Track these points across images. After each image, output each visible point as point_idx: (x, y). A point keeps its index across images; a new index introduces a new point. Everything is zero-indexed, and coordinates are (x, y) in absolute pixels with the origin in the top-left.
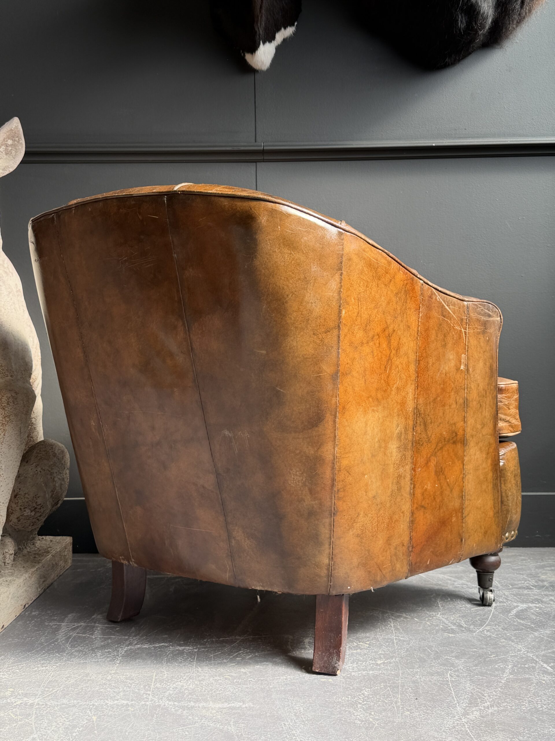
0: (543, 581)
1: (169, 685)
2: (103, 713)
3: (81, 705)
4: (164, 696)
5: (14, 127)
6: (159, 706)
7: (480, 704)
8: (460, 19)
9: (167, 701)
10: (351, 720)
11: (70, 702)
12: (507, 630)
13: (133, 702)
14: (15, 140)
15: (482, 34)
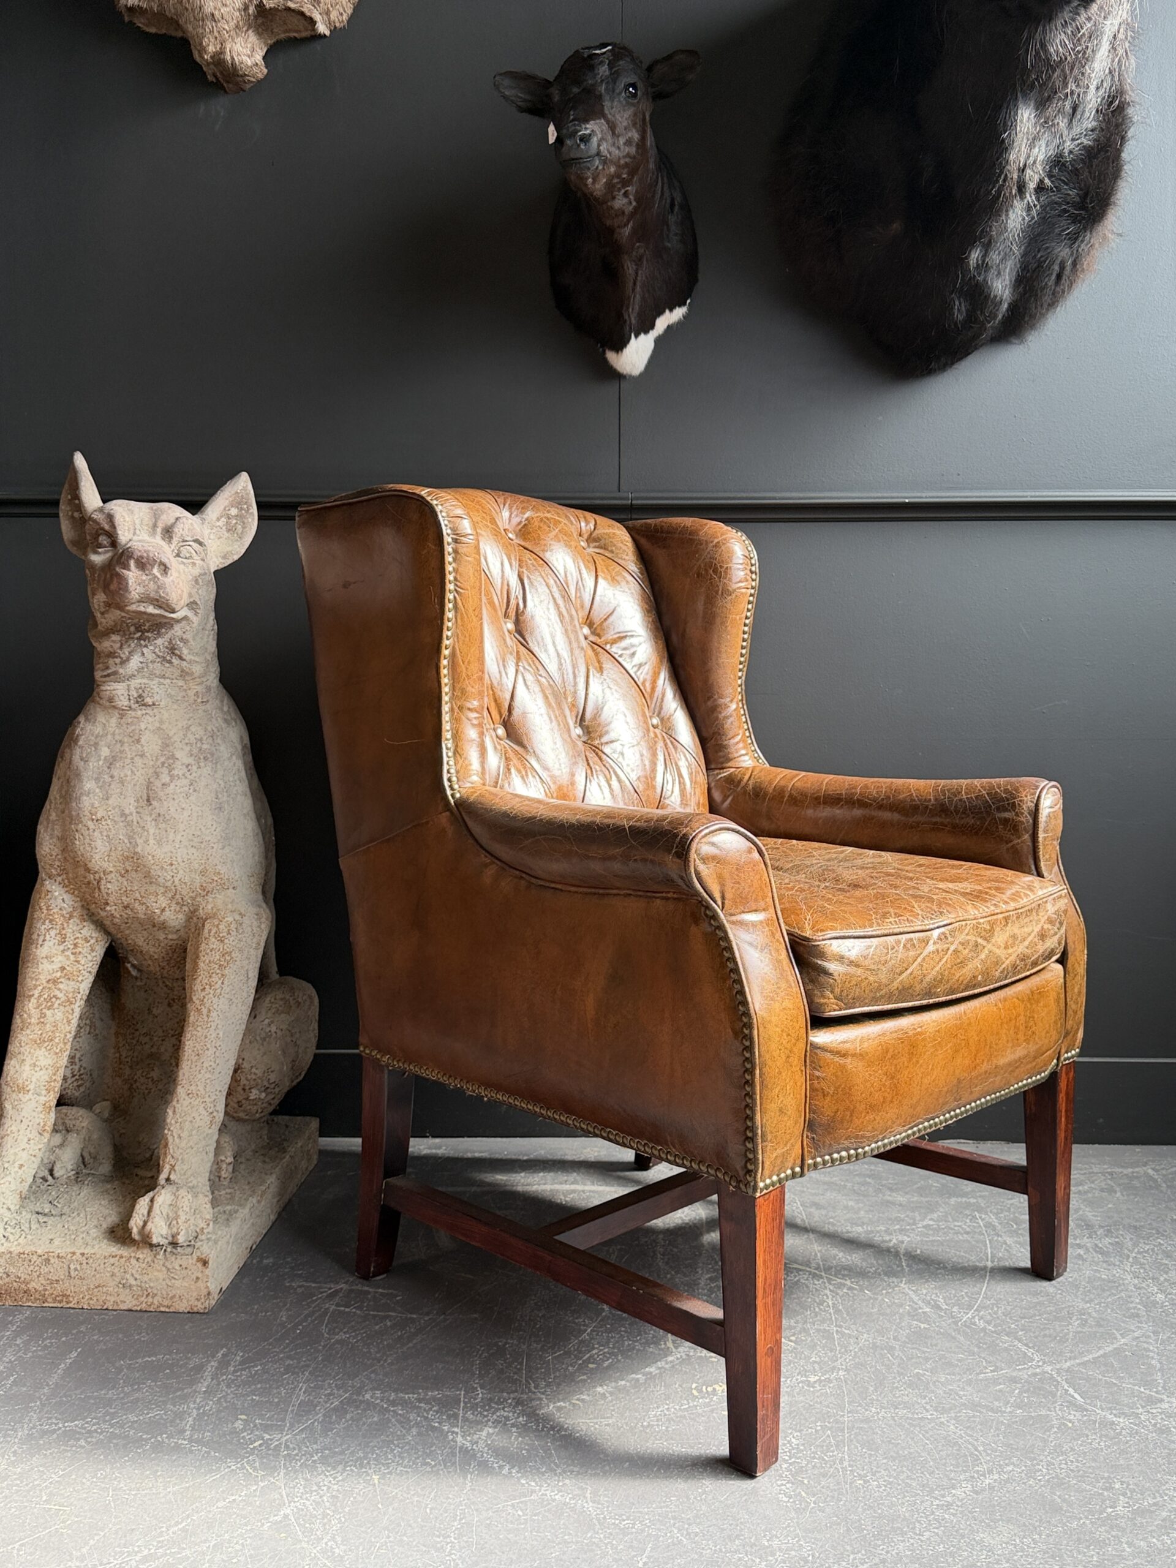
1: (487, 1416)
5: (240, 488)
8: (956, 307)
14: (242, 509)
15: (991, 327)
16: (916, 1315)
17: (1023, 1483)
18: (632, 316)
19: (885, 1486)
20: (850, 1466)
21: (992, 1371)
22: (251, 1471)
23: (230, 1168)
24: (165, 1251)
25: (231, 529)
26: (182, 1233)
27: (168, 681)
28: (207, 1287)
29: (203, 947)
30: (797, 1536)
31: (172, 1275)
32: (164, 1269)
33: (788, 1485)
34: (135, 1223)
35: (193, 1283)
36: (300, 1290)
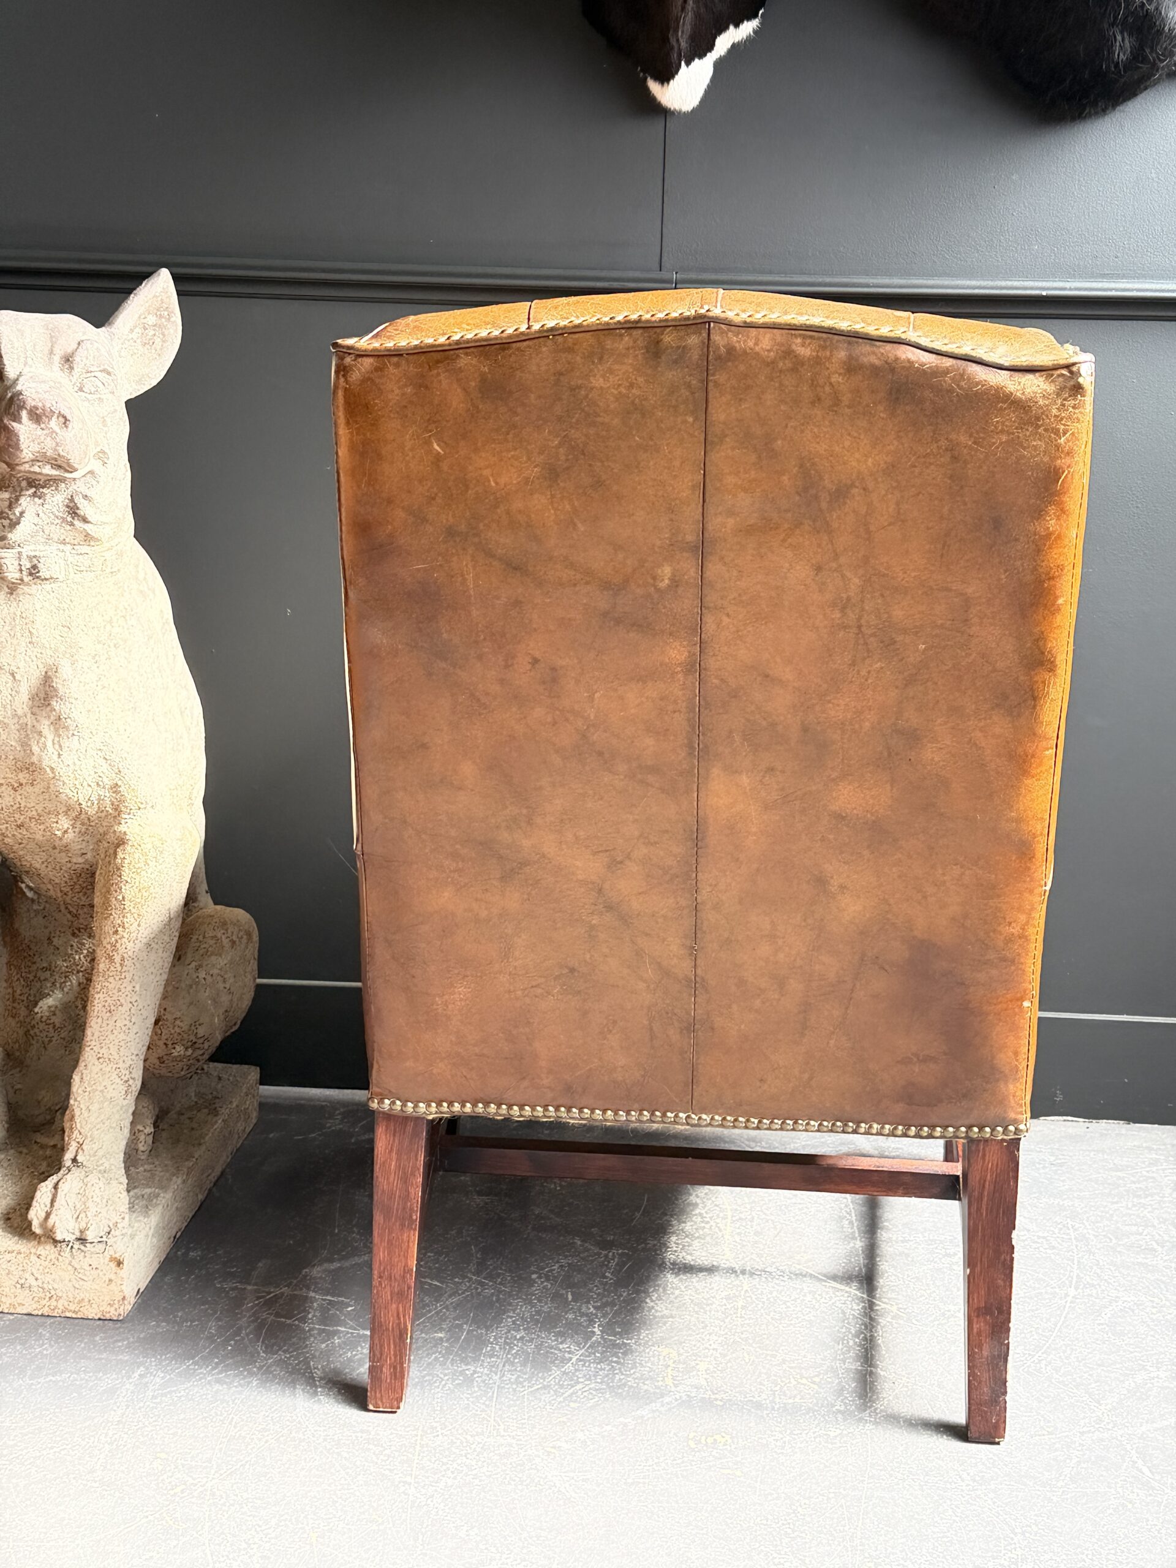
8: (1118, 44)
14: (161, 316)
18: (682, 39)
23: (150, 1139)
24: (72, 1247)
25: (149, 343)
26: (92, 1228)
27: (69, 547)
28: (122, 1291)
29: (115, 879)
31: (80, 1276)
32: (70, 1268)
34: (36, 1215)
35: (105, 1285)
36: (233, 1294)
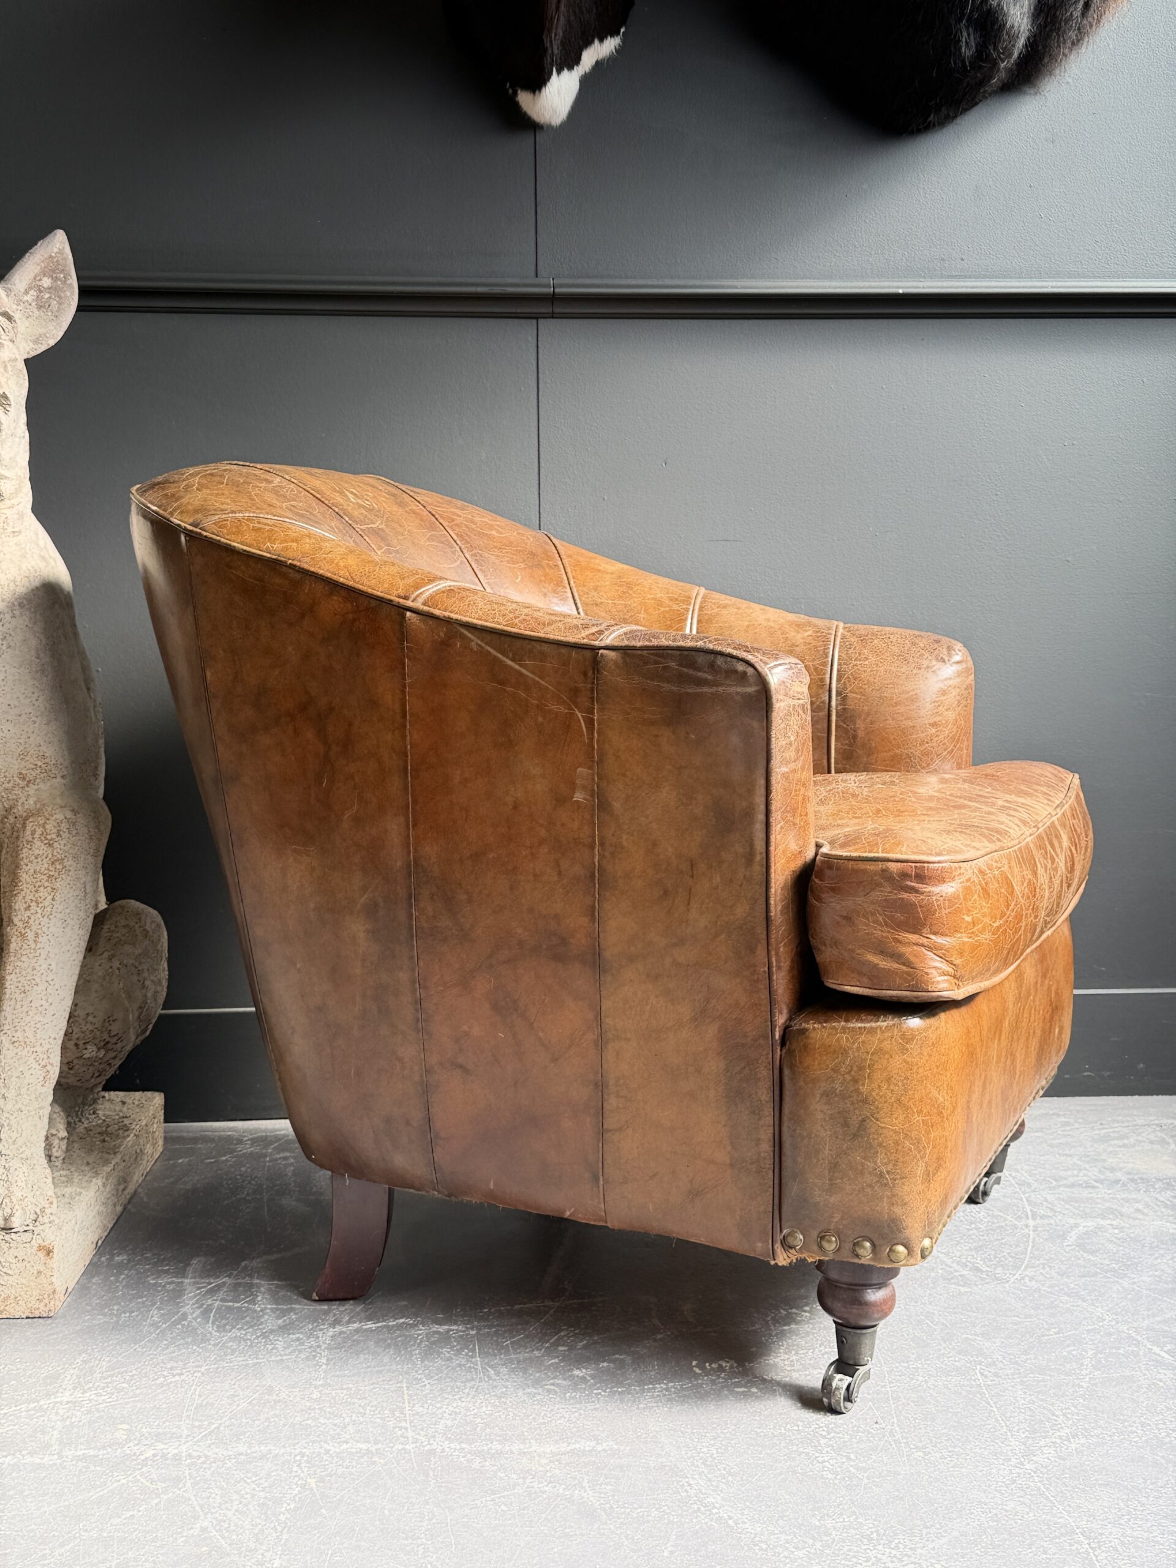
0: (1112, 1170)
1: (440, 1408)
2: (326, 1470)
3: (276, 1456)
4: (436, 1431)
5: (56, 250)
6: (432, 1452)
7: (1051, 1432)
8: (964, 40)
9: (447, 1442)
10: (816, 1472)
11: (253, 1449)
12: (1068, 1277)
13: (379, 1446)
14: (58, 278)
15: (1005, 68)
16: (952, 1278)
17: (1117, 1446)
18: (554, 45)
19: (950, 1457)
20: (903, 1438)
21: (1056, 1333)
22: (148, 1484)
23: (64, 1143)
25: (43, 306)
26: (18, 1214)
28: (51, 1284)
29: (25, 853)
30: (854, 1513)
31: (5, 1269)
33: (831, 1461)
35: (33, 1278)
36: (170, 1287)
